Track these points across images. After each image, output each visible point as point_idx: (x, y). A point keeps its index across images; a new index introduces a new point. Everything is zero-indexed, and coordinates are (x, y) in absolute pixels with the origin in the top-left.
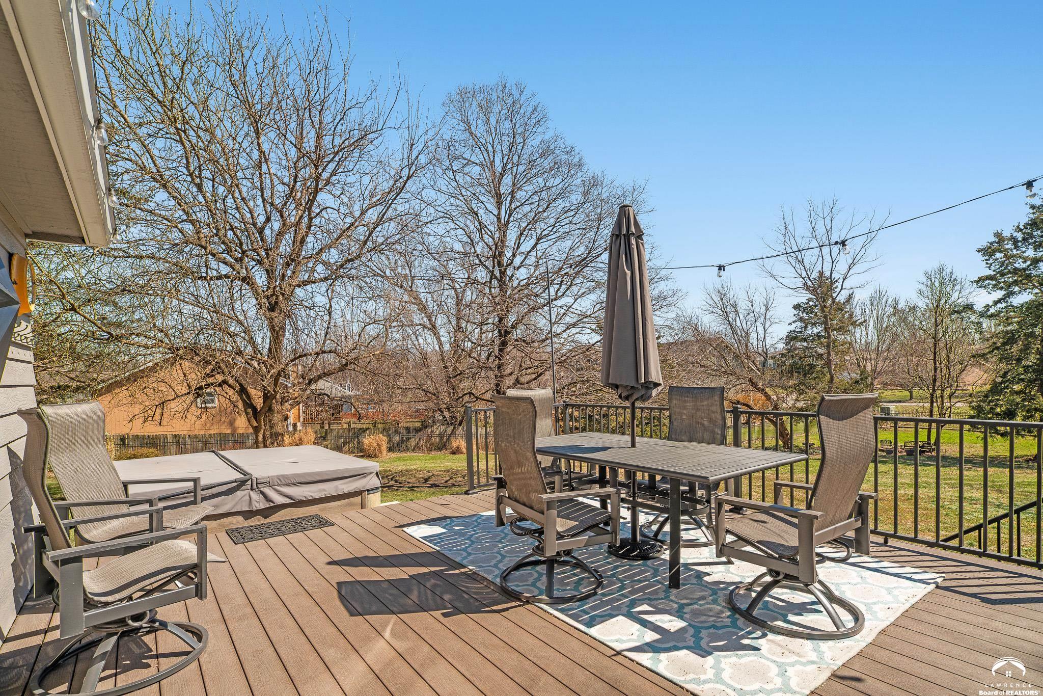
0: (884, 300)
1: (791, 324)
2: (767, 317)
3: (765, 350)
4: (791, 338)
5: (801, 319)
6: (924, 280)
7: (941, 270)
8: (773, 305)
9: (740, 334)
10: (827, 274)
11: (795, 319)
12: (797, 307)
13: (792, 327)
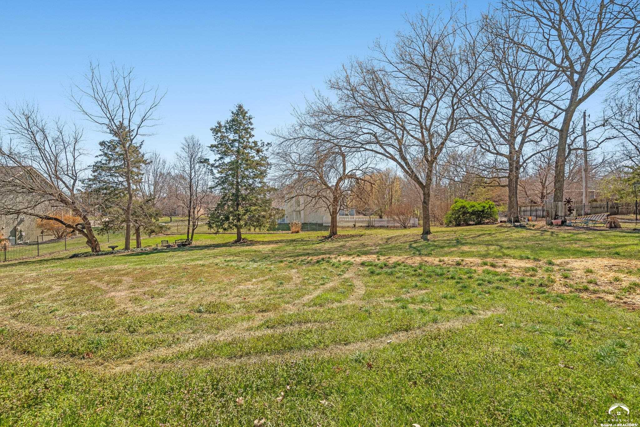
0: (158, 160)
1: (97, 156)
2: (76, 148)
3: (74, 174)
4: (97, 167)
5: (106, 154)
6: (184, 142)
7: (192, 138)
8: (82, 139)
9: (49, 158)
10: (126, 123)
11: (101, 153)
12: (102, 144)
13: (99, 159)
